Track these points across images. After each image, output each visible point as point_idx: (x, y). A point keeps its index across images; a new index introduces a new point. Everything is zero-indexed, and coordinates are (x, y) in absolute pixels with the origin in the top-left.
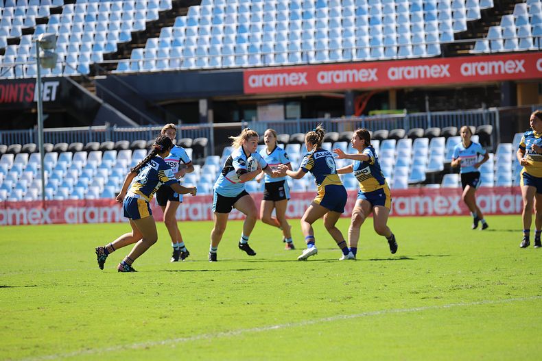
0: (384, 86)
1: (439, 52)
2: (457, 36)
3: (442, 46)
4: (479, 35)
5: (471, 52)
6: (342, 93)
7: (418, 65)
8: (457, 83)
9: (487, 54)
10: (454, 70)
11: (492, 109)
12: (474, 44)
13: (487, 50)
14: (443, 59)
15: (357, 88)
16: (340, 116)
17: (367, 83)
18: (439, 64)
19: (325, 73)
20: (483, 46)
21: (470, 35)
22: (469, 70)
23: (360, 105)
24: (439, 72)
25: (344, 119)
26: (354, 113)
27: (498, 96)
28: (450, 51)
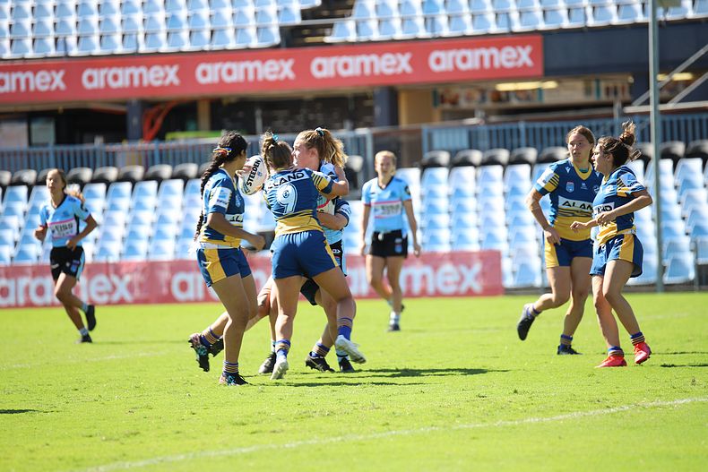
0: (189, 93)
1: (277, 40)
2: (305, 14)
3: (282, 29)
4: (339, 12)
5: (328, 39)
6: (124, 103)
7: (244, 59)
8: (307, 90)
9: (353, 44)
10: (301, 69)
11: (362, 131)
12: (331, 26)
13: (352, 38)
14: (283, 51)
15: (148, 96)
16: (119, 141)
17: (162, 87)
18: (277, 58)
19: (94, 73)
20: (345, 31)
21: (325, 13)
22: (325, 69)
23: (152, 125)
24: (277, 72)
25: (126, 145)
26: (141, 136)
27: (370, 110)
28: (294, 38)
